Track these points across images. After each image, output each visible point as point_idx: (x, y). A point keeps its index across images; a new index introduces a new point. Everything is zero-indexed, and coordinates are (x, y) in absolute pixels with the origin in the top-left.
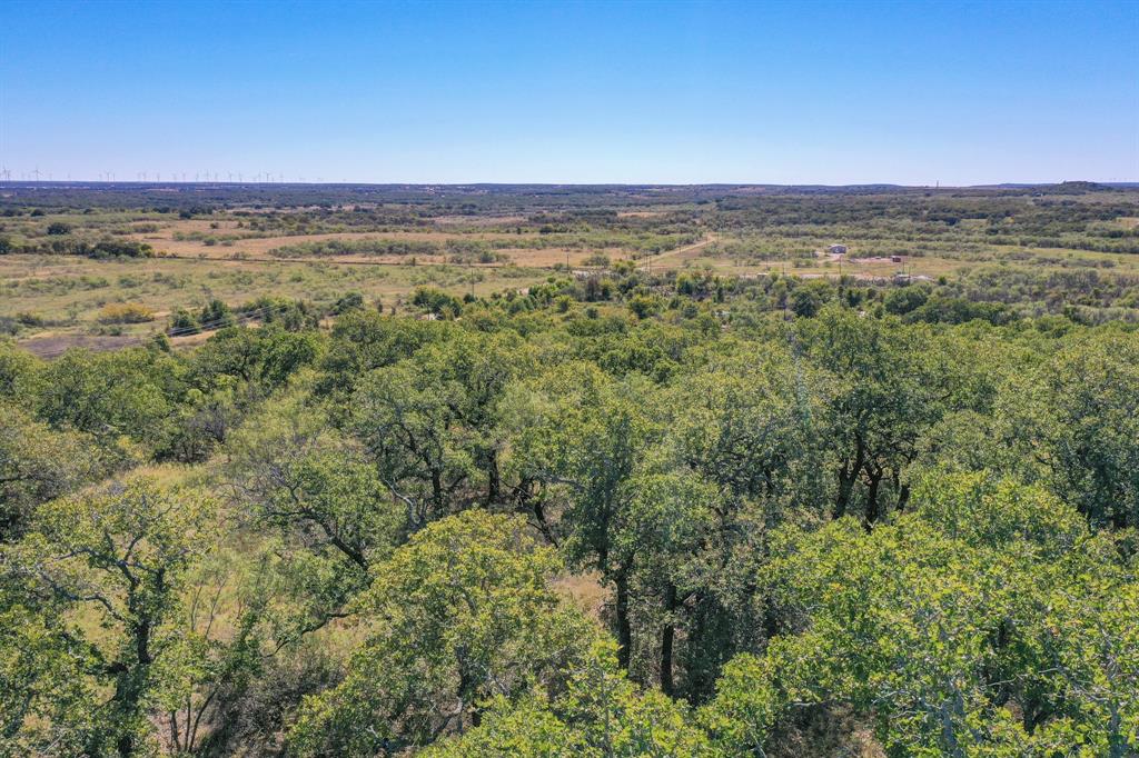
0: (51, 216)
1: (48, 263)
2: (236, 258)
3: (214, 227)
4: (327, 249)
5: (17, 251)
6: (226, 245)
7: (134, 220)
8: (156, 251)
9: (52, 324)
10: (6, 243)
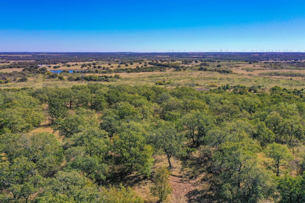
0: (221, 62)
1: (211, 74)
2: (249, 75)
3: (254, 66)
4: (273, 74)
5: (208, 70)
6: (251, 71)
7: (238, 64)
8: (233, 72)
9: (200, 86)
10: (206, 69)
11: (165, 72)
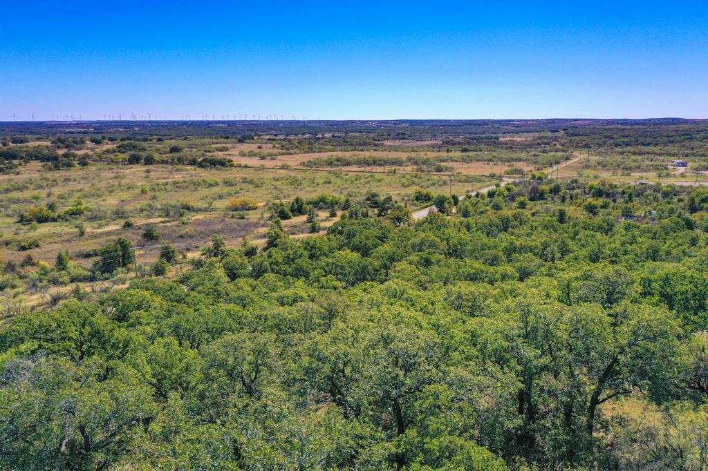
0: (167, 141)
1: (177, 170)
2: (283, 168)
4: (335, 162)
5: (158, 162)
6: (273, 159)
7: (213, 144)
8: (235, 163)
9: (200, 210)
10: (152, 158)
11: (18, 174)
